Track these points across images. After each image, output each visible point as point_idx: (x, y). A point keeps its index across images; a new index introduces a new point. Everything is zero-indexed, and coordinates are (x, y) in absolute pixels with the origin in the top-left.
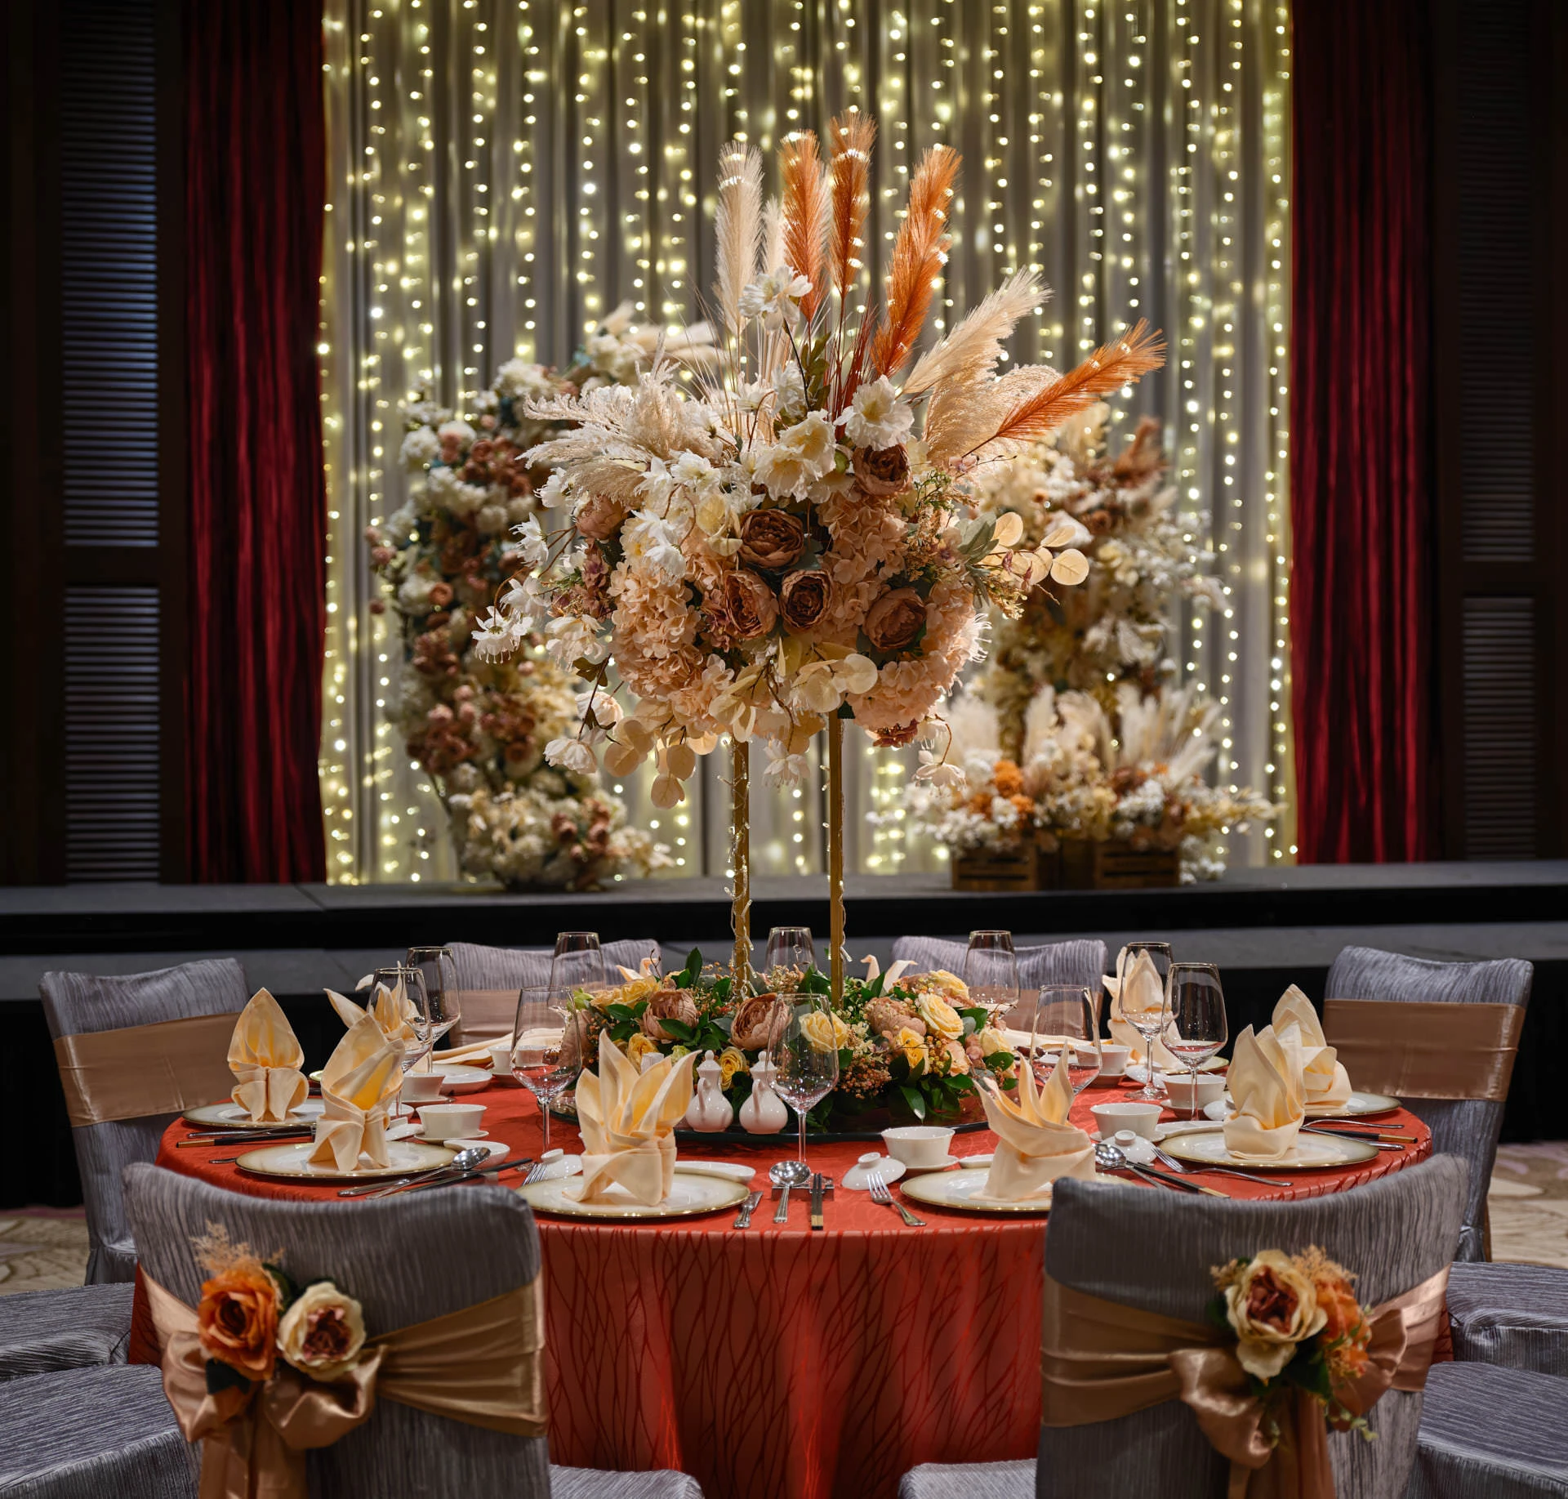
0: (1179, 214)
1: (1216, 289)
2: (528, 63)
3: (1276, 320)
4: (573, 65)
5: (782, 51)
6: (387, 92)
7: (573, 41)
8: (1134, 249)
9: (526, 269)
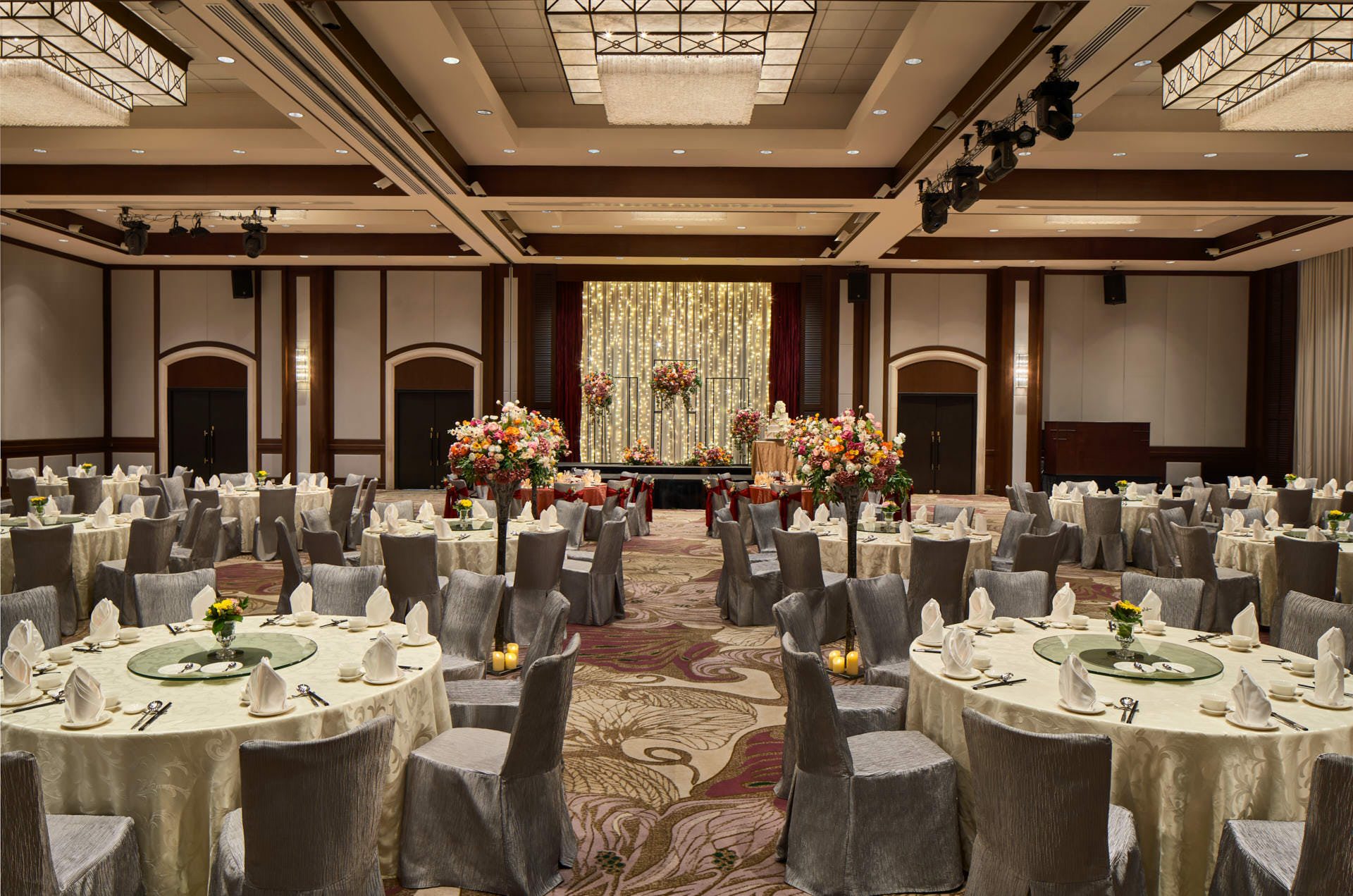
0: (749, 335)
1: (757, 350)
2: (620, 312)
3: (768, 355)
4: (629, 311)
5: (669, 307)
6: (595, 318)
7: (629, 308)
8: (739, 342)
9: (620, 350)
